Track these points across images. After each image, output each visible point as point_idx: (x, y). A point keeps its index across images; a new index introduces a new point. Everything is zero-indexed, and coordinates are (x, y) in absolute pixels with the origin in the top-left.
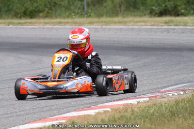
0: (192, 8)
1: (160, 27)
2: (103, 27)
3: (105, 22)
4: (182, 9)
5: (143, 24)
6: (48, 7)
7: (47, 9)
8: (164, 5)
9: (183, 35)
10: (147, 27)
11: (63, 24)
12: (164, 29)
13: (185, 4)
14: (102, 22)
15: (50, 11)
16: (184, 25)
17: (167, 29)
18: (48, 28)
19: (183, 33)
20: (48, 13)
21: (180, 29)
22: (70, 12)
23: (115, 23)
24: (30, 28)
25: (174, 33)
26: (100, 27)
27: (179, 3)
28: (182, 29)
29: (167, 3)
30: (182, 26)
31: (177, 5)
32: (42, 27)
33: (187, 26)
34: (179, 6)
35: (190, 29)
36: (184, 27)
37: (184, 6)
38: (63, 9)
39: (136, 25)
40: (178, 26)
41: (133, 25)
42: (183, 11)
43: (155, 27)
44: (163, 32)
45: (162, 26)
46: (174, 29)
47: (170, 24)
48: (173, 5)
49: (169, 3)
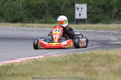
1: (18, 28)
4: (25, 20)
5: (7, 26)
8: (15, 17)
9: (33, 32)
12: (20, 29)
13: (27, 17)
16: (32, 28)
17: (22, 29)
19: (33, 31)
21: (31, 29)
25: (27, 31)
27: (24, 16)
29: (16, 16)
30: (31, 28)
31: (22, 17)
33: (34, 28)
35: (36, 29)
36: (33, 28)
37: (26, 18)
39: (3, 27)
40: (29, 28)
41: (1, 27)
42: (26, 21)
43: (15, 28)
44: (21, 31)
45: (19, 27)
46: (27, 29)
48: (20, 17)
49: (18, 16)
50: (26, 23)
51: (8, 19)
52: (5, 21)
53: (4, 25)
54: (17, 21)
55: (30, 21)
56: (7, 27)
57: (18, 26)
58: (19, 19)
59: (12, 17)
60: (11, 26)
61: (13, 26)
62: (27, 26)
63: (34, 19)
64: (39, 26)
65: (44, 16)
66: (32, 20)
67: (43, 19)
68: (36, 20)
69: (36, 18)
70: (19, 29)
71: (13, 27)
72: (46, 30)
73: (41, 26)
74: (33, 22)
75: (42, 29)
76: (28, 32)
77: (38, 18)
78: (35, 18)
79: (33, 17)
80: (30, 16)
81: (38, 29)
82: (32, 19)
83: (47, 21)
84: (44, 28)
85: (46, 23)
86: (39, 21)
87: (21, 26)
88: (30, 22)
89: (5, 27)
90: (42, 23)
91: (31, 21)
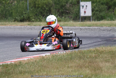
50: (33, 21)
51: (17, 18)
52: (14, 20)
53: (12, 24)
54: (25, 20)
55: (37, 19)
56: (15, 26)
58: (26, 18)
59: (20, 16)
60: (19, 25)
61: (21, 25)
62: (34, 25)
63: (40, 18)
66: (39, 19)
68: (43, 18)
70: (26, 28)
71: (21, 26)
74: (40, 21)
76: (35, 30)
77: (45, 16)
78: (42, 17)
79: (40, 16)
82: (39, 17)
87: (29, 24)
88: (37, 21)
89: (13, 26)
91: (39, 20)
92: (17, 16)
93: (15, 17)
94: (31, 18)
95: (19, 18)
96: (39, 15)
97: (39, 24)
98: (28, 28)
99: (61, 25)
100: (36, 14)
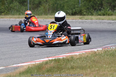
0: (90, 12)
2: (45, 20)
3: (45, 17)
6: (7, 10)
7: (6, 11)
8: (74, 10)
9: (92, 24)
10: (70, 20)
11: (20, 18)
13: (86, 9)
14: (43, 17)
15: (8, 12)
16: (91, 20)
17: (81, 21)
18: (13, 20)
20: (7, 13)
21: (89, 21)
22: (19, 13)
23: (51, 18)
24: (2, 20)
26: (42, 20)
28: (90, 21)
31: (81, 10)
32: (9, 19)
33: (93, 20)
34: (82, 10)
35: (95, 21)
37: (85, 11)
38: (16, 11)
40: (88, 20)
42: (85, 13)
43: (75, 20)
44: (80, 23)
45: (78, 20)
46: (86, 22)
47: (82, 19)
48: (79, 10)
50: (84, 15)
54: (77, 13)
55: (88, 13)
57: (77, 18)
59: (72, 10)
60: (70, 19)
61: (73, 18)
62: (86, 19)
63: (92, 12)
64: (97, 19)
65: (102, 8)
66: (91, 12)
67: (101, 11)
68: (94, 12)
69: (95, 10)
70: (78, 22)
71: (72, 20)
72: (104, 22)
73: (99, 18)
74: (92, 14)
75: (100, 21)
77: (96, 10)
78: (93, 10)
79: (92, 9)
80: (89, 8)
81: (96, 22)
82: (91, 11)
83: (105, 13)
84: (102, 20)
85: (104, 15)
86: (97, 13)
87: (80, 18)
88: (89, 15)
90: (100, 15)
91: (90, 14)
92: (68, 10)
93: (66, 11)
94: (83, 11)
95: (70, 11)
96: (90, 9)
97: (90, 18)
98: (80, 22)
99: (112, 18)
100: (88, 8)
